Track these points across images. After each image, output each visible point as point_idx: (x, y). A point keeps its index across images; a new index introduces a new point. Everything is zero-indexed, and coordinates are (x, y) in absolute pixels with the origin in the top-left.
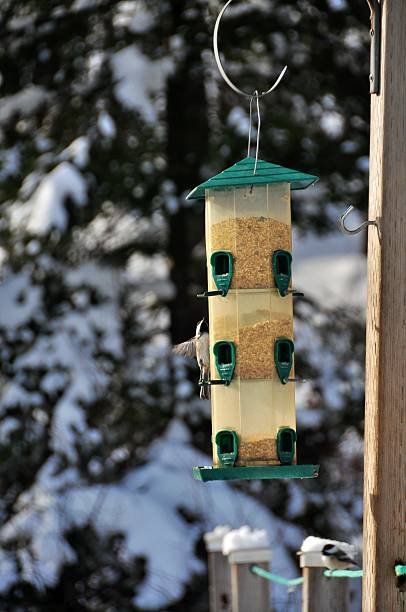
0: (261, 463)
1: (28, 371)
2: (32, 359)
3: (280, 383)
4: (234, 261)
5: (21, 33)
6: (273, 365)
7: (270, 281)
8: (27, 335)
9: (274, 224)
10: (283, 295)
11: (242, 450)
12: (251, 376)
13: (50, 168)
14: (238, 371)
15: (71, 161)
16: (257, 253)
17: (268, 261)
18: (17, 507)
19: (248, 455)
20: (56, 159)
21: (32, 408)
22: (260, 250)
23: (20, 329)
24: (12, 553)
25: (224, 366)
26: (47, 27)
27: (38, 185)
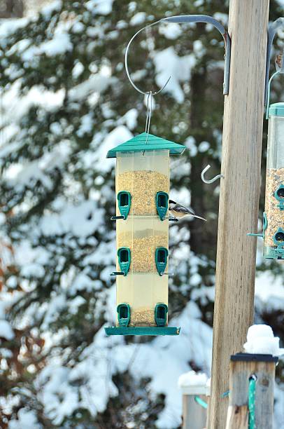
0: (145, 325)
1: (92, 265)
2: (95, 258)
3: (158, 275)
4: (131, 198)
5: (96, 38)
6: (154, 264)
7: (154, 211)
8: (93, 241)
9: (158, 175)
10: (162, 220)
11: (133, 317)
12: (140, 271)
13: (111, 129)
14: (132, 267)
15: (125, 125)
16: (146, 193)
17: (153, 198)
18: (81, 357)
19: (136, 320)
20: (115, 123)
21: (94, 291)
22: (148, 191)
23: (88, 237)
24: (76, 388)
25: (123, 263)
26: (113, 35)
27: (102, 141)
